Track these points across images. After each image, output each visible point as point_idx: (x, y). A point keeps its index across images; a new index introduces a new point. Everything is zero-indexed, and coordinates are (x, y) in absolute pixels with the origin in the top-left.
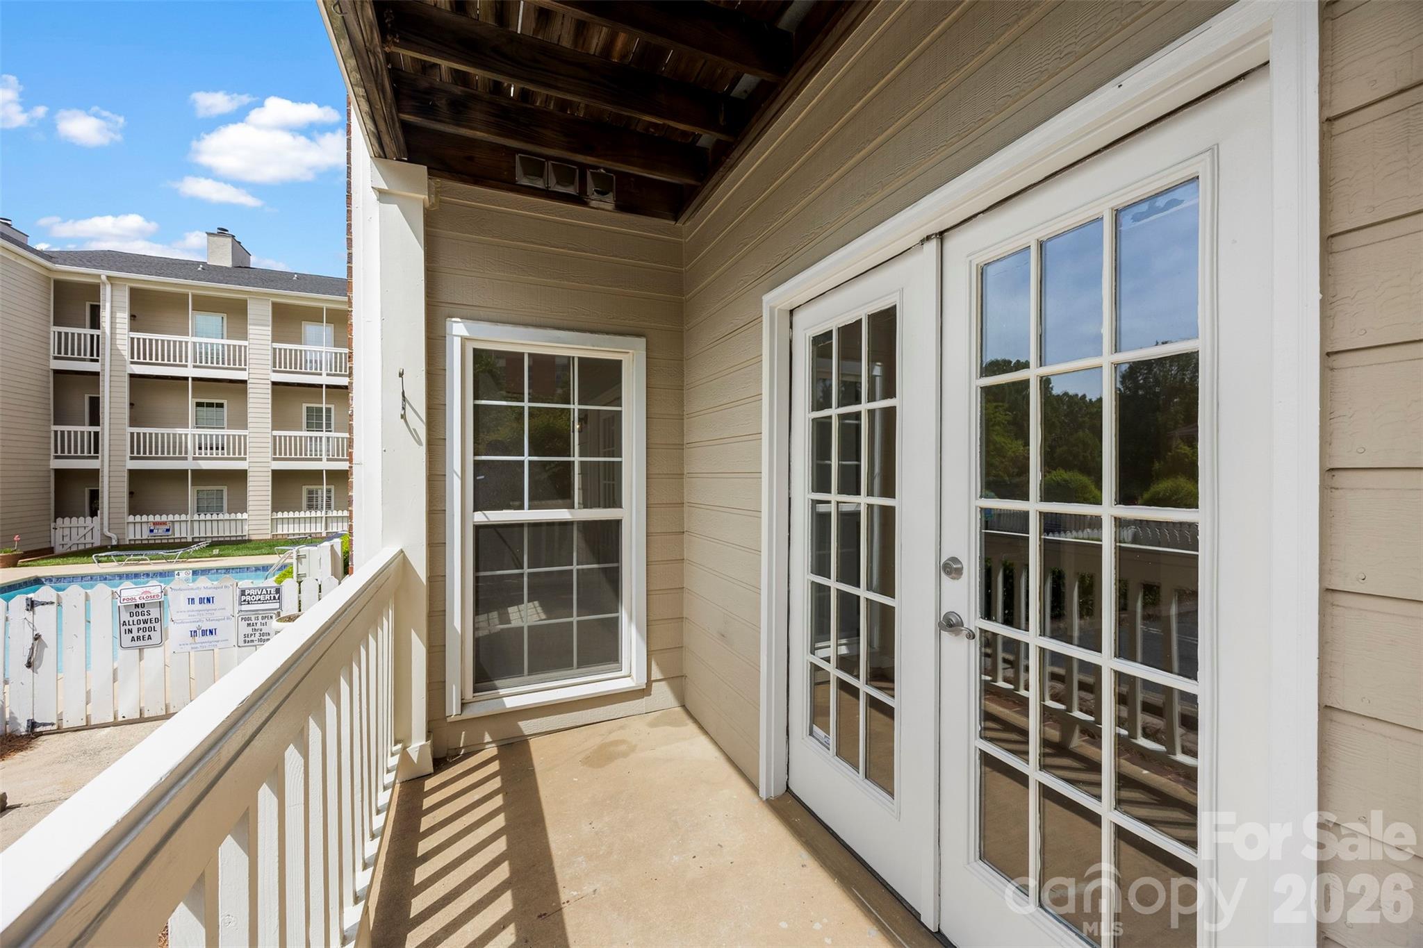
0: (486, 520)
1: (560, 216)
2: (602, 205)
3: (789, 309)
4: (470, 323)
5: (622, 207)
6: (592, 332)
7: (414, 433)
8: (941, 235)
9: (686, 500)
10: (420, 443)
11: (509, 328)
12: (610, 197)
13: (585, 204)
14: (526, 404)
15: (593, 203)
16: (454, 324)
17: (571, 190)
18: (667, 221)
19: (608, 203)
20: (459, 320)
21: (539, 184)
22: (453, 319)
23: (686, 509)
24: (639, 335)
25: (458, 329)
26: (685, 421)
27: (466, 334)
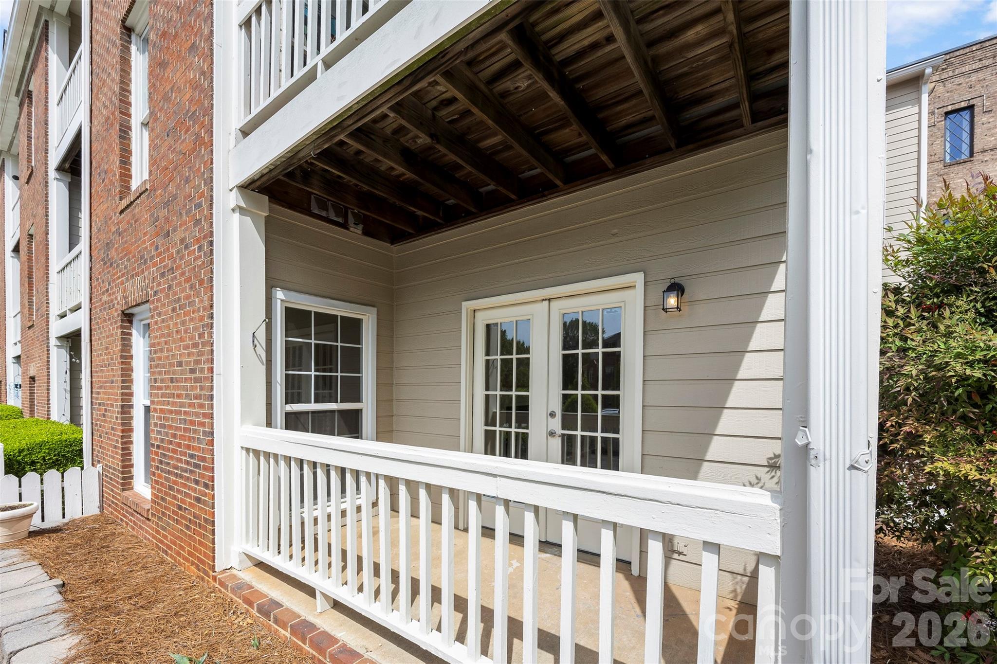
0: (291, 409)
1: (333, 234)
2: (356, 230)
3: (473, 309)
4: (286, 291)
5: (366, 233)
6: (350, 302)
7: (259, 357)
8: (549, 300)
9: (394, 397)
10: (263, 365)
11: (307, 296)
12: (360, 227)
13: (348, 229)
14: (313, 341)
15: (351, 229)
16: (278, 292)
17: (340, 220)
18: (386, 244)
19: (359, 230)
20: (279, 289)
21: (324, 214)
22: (277, 289)
23: (395, 402)
24: (373, 306)
25: (280, 294)
26: (394, 355)
27: (283, 298)
